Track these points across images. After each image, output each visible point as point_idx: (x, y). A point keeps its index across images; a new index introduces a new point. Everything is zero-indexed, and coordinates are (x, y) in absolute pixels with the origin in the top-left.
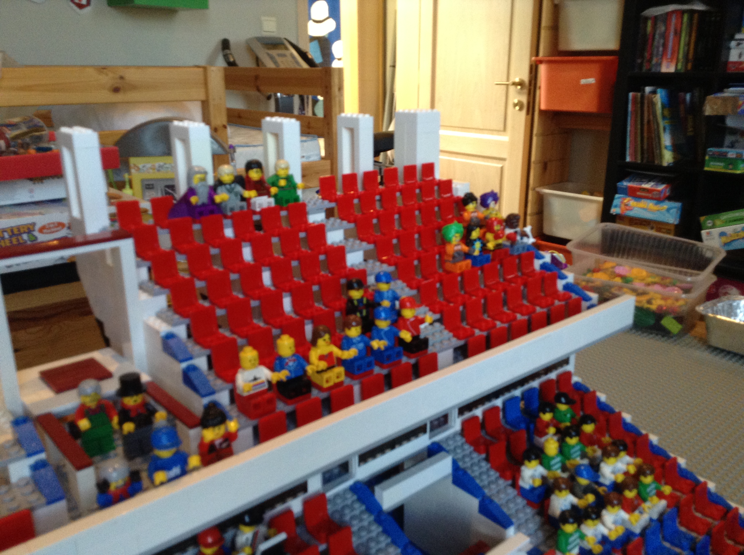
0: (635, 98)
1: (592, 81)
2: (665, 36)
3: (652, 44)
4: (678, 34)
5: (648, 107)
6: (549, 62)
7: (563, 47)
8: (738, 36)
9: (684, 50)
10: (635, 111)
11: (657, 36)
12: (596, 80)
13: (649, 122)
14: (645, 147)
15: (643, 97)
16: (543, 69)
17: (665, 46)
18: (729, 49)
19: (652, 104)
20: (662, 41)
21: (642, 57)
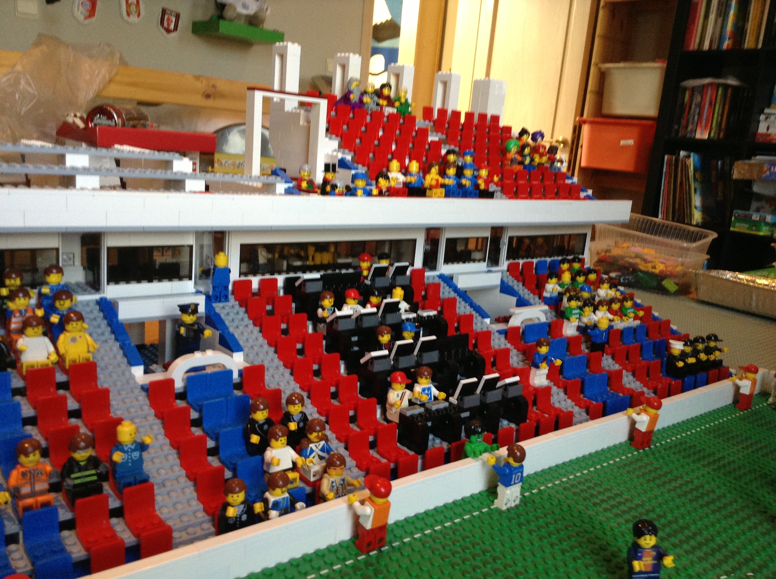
0: (670, 161)
1: (631, 142)
2: (700, 106)
3: (689, 113)
4: (712, 105)
5: (682, 170)
6: (592, 123)
7: (605, 111)
8: (767, 111)
9: (717, 120)
10: (669, 173)
11: (693, 106)
12: (635, 142)
13: (681, 183)
14: (677, 206)
15: (677, 160)
16: (586, 129)
17: (700, 115)
18: (759, 122)
19: (685, 167)
20: (698, 110)
21: (679, 124)
